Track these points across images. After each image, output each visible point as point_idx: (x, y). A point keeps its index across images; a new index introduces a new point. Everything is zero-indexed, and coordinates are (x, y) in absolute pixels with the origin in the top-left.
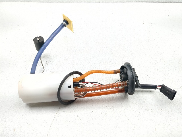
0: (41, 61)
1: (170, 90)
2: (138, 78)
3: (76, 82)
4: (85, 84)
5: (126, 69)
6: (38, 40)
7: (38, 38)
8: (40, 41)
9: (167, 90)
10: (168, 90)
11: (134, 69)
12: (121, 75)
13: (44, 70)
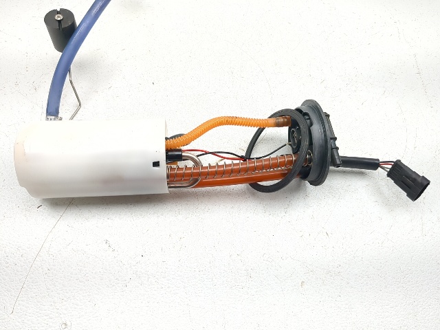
0: (71, 82)
1: (414, 176)
2: (338, 143)
3: (172, 150)
4: (198, 156)
5: (310, 119)
6: (59, 22)
7: (58, 13)
8: (64, 25)
9: (406, 176)
10: (408, 177)
11: (328, 116)
12: (293, 131)
13: (80, 105)
